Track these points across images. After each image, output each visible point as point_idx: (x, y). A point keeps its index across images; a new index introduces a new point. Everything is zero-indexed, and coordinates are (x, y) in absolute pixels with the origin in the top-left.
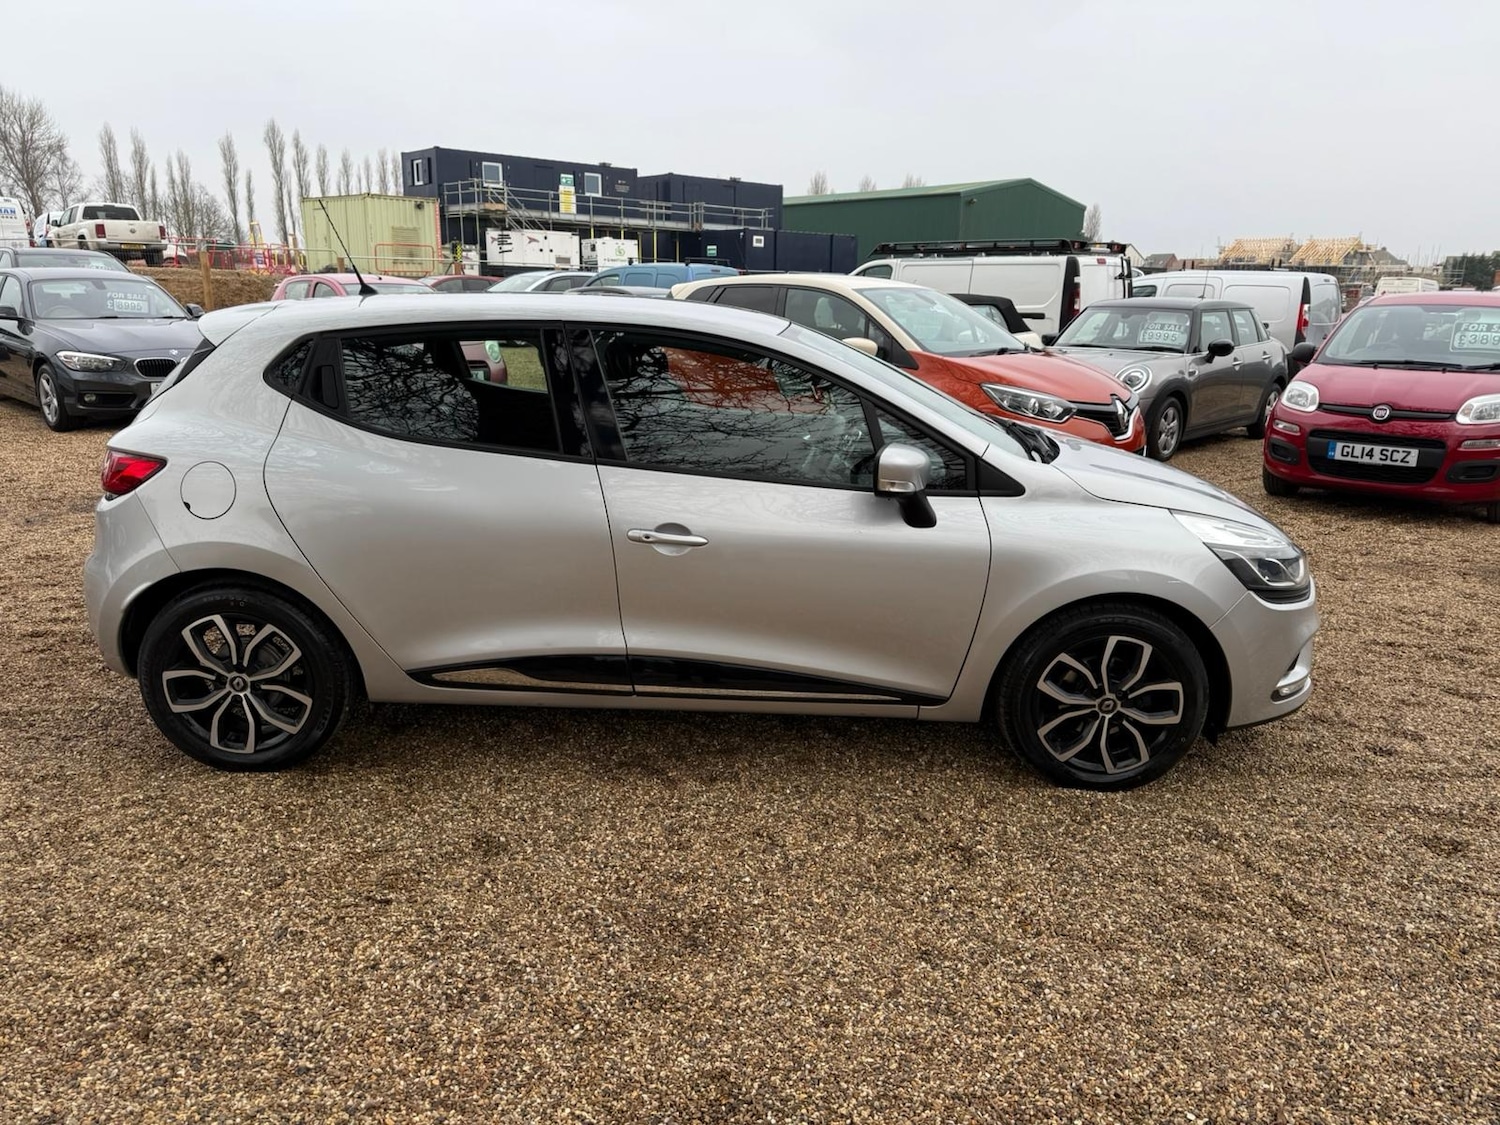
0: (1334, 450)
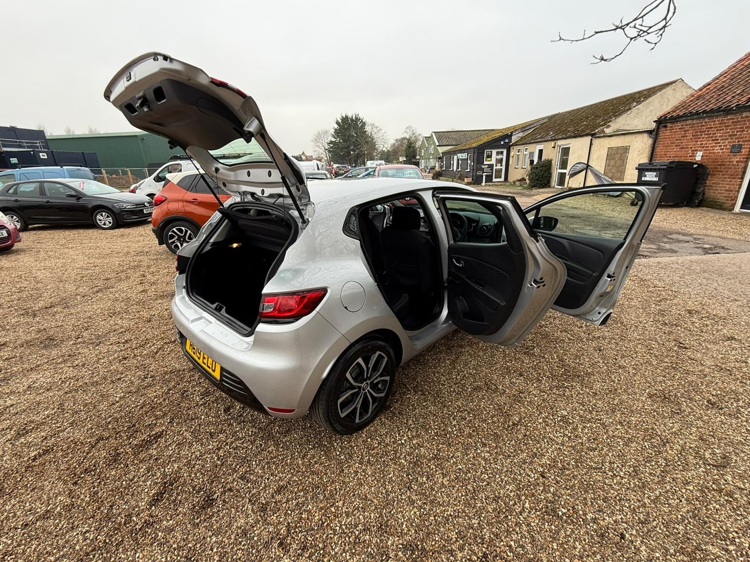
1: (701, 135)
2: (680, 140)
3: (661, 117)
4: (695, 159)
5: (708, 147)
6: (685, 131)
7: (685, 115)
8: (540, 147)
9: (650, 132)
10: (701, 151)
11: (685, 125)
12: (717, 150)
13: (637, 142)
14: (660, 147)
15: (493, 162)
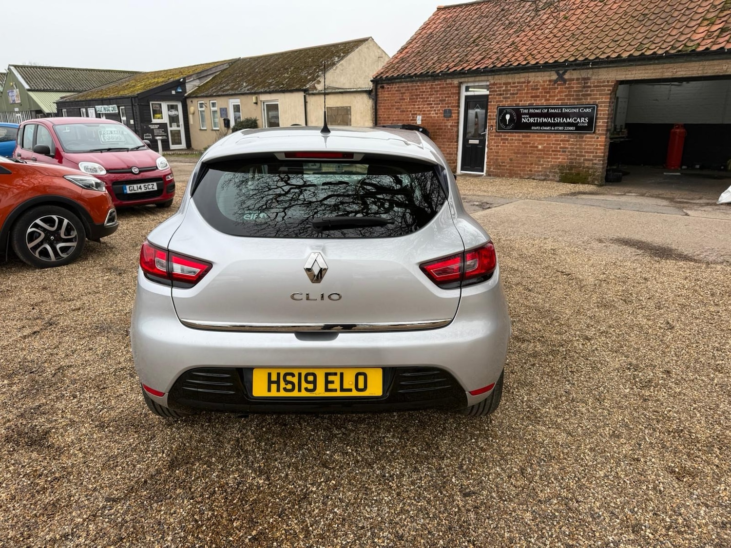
0: (126, 189)
1: (417, 99)
2: (399, 103)
3: (376, 77)
4: (416, 123)
5: (424, 111)
6: (402, 93)
7: (398, 77)
8: (236, 101)
9: (369, 92)
10: (419, 114)
11: (401, 87)
12: (433, 114)
13: (357, 102)
14: (381, 109)
15: (165, 120)
